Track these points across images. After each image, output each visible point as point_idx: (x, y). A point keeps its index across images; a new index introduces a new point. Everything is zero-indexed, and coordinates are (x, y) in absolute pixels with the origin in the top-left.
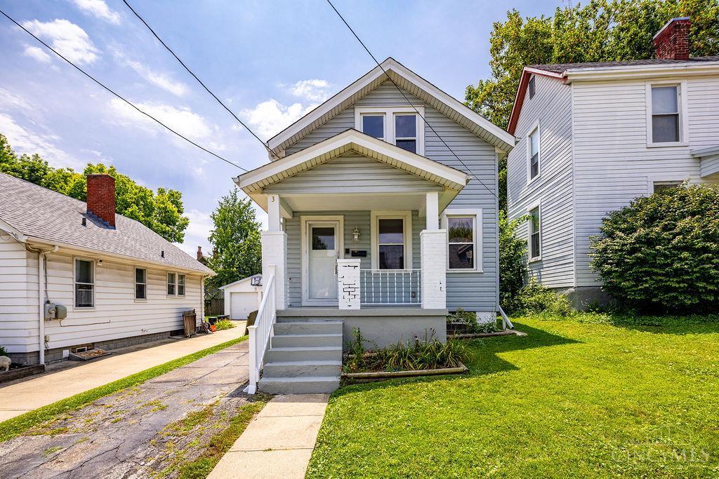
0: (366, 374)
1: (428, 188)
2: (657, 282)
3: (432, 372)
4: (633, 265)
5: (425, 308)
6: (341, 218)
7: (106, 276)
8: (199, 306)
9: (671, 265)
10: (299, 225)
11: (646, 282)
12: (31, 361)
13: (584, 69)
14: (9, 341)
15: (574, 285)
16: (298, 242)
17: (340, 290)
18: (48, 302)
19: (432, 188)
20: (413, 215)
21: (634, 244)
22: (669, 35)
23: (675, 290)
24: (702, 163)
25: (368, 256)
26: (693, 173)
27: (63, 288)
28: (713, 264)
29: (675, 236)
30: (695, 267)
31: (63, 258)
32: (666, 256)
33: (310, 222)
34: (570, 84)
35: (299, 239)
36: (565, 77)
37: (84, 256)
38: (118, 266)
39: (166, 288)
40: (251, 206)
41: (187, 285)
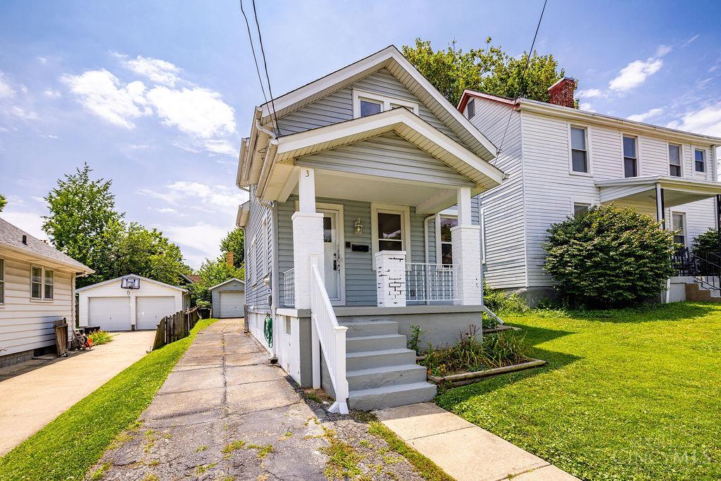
0: (463, 375)
1: (463, 183)
2: (609, 281)
3: (523, 367)
4: (591, 267)
5: (465, 304)
6: (340, 207)
8: (70, 314)
9: (620, 268)
11: (601, 281)
13: (532, 101)
15: (526, 285)
19: (466, 183)
20: (410, 211)
21: (592, 250)
22: (561, 90)
23: (619, 287)
24: (601, 191)
25: (369, 251)
26: (596, 199)
28: (648, 267)
29: (621, 244)
30: (636, 269)
32: (615, 260)
34: (519, 111)
36: (518, 105)
39: (29, 288)
40: (109, 191)
41: (55, 285)
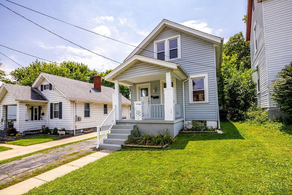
1: (166, 71)
6: (150, 84)
7: (94, 108)
10: (136, 88)
12: (71, 133)
14: (68, 127)
15: (268, 107)
16: (135, 94)
17: (135, 113)
18: (76, 116)
19: (168, 71)
25: (159, 98)
27: (81, 112)
31: (81, 103)
33: (139, 87)
34: (261, 2)
35: (136, 93)
37: (87, 102)
38: (98, 104)
